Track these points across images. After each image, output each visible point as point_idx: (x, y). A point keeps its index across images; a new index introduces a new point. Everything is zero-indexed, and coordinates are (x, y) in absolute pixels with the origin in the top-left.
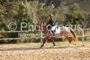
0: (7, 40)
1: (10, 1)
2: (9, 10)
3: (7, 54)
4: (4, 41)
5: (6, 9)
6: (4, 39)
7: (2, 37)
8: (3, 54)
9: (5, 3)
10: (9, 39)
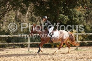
0: (88, 43)
1: (91, 3)
2: (90, 12)
3: (88, 57)
4: (84, 43)
5: (87, 11)
6: (84, 41)
7: (82, 39)
8: (84, 57)
9: (85, 4)
10: (89, 41)
